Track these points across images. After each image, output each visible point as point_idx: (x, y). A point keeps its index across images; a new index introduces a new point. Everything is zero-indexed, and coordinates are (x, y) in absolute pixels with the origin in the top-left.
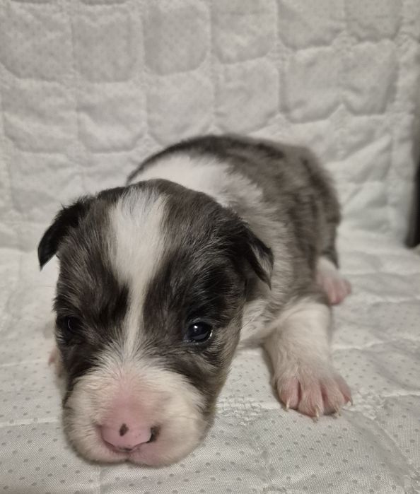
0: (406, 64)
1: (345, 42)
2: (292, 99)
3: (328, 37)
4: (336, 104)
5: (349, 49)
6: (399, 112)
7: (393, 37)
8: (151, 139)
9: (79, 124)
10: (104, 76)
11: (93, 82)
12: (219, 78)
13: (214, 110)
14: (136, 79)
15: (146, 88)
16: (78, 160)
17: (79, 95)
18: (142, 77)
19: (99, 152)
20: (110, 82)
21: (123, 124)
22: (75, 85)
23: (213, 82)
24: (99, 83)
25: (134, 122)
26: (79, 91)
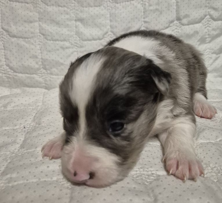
2: (182, 14)
8: (112, 34)
9: (76, 27)
10: (89, 4)
11: (83, 7)
12: (145, 4)
13: (143, 20)
14: (104, 5)
15: (109, 9)
16: (75, 44)
17: (77, 13)
18: (107, 4)
19: (86, 40)
20: (92, 7)
21: (98, 27)
22: (75, 9)
23: (142, 6)
24: (86, 7)
25: (103, 26)
26: (76, 11)
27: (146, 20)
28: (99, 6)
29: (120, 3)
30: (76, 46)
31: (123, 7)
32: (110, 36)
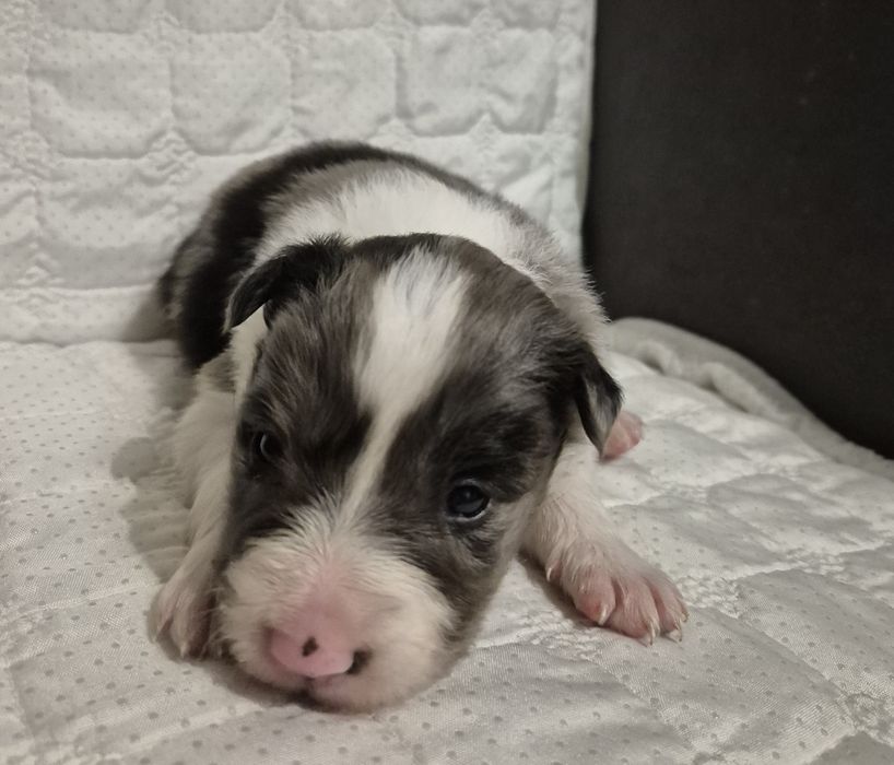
0: (568, 68)
1: (487, 25)
2: (416, 97)
3: (466, 13)
4: (480, 113)
5: (493, 36)
6: (559, 132)
7: (552, 26)
8: (182, 140)
9: (33, 99)
10: (86, 18)
11: (63, 26)
12: (297, 51)
13: (289, 101)
14: (148, 31)
15: (169, 49)
16: (32, 166)
17: (34, 47)
18: (159, 29)
19: (75, 154)
20: (98, 30)
21: (126, 109)
22: (26, 28)
23: (288, 55)
24: (75, 28)
25: (147, 107)
26: (33, 39)
27: (303, 102)
28: (128, 31)
29: (208, 31)
30: (35, 173)
31: (222, 49)
32: (173, 146)
